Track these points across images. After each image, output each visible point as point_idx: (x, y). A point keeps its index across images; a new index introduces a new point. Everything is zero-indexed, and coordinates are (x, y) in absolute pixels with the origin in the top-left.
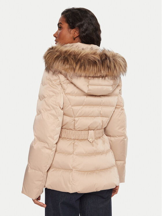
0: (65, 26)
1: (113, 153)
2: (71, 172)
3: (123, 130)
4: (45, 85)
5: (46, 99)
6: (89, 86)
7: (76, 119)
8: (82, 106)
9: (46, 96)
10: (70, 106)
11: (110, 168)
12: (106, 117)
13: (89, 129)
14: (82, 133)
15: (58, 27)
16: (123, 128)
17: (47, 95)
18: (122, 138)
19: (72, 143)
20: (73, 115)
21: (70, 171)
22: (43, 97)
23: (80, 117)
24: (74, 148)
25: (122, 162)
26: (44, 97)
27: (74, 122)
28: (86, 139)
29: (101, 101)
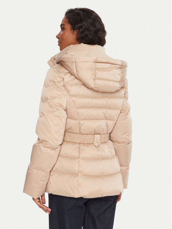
1: (118, 159)
2: (77, 176)
4: (48, 87)
5: (49, 101)
6: (96, 80)
7: (82, 122)
8: (87, 109)
9: (49, 97)
10: (75, 108)
11: (115, 174)
12: (111, 120)
13: (95, 134)
14: (88, 137)
17: (50, 97)
19: (77, 147)
20: (77, 117)
21: (75, 175)
22: (46, 99)
23: (86, 120)
24: (80, 152)
26: (48, 99)
27: (79, 125)
28: (92, 143)
29: (106, 104)
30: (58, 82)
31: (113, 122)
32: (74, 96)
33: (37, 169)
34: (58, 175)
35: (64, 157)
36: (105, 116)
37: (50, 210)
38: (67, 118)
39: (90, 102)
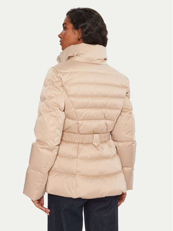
0: (70, 26)
1: (119, 158)
2: (75, 176)
3: (131, 135)
4: (46, 86)
5: (46, 101)
7: (80, 122)
8: (86, 109)
9: (46, 97)
10: (73, 108)
11: (116, 174)
12: (110, 120)
13: (94, 133)
14: (87, 137)
15: (63, 27)
16: (131, 133)
17: (48, 97)
18: (129, 143)
19: (75, 147)
20: (76, 118)
21: (73, 175)
23: (85, 120)
24: (78, 152)
25: (130, 169)
26: (45, 99)
27: (78, 125)
28: (91, 142)
29: (106, 104)
30: (56, 82)
31: (113, 122)
32: (72, 96)
33: (34, 170)
34: (57, 175)
35: (63, 157)
36: (105, 116)
37: (49, 211)
38: (66, 118)
39: (89, 102)
